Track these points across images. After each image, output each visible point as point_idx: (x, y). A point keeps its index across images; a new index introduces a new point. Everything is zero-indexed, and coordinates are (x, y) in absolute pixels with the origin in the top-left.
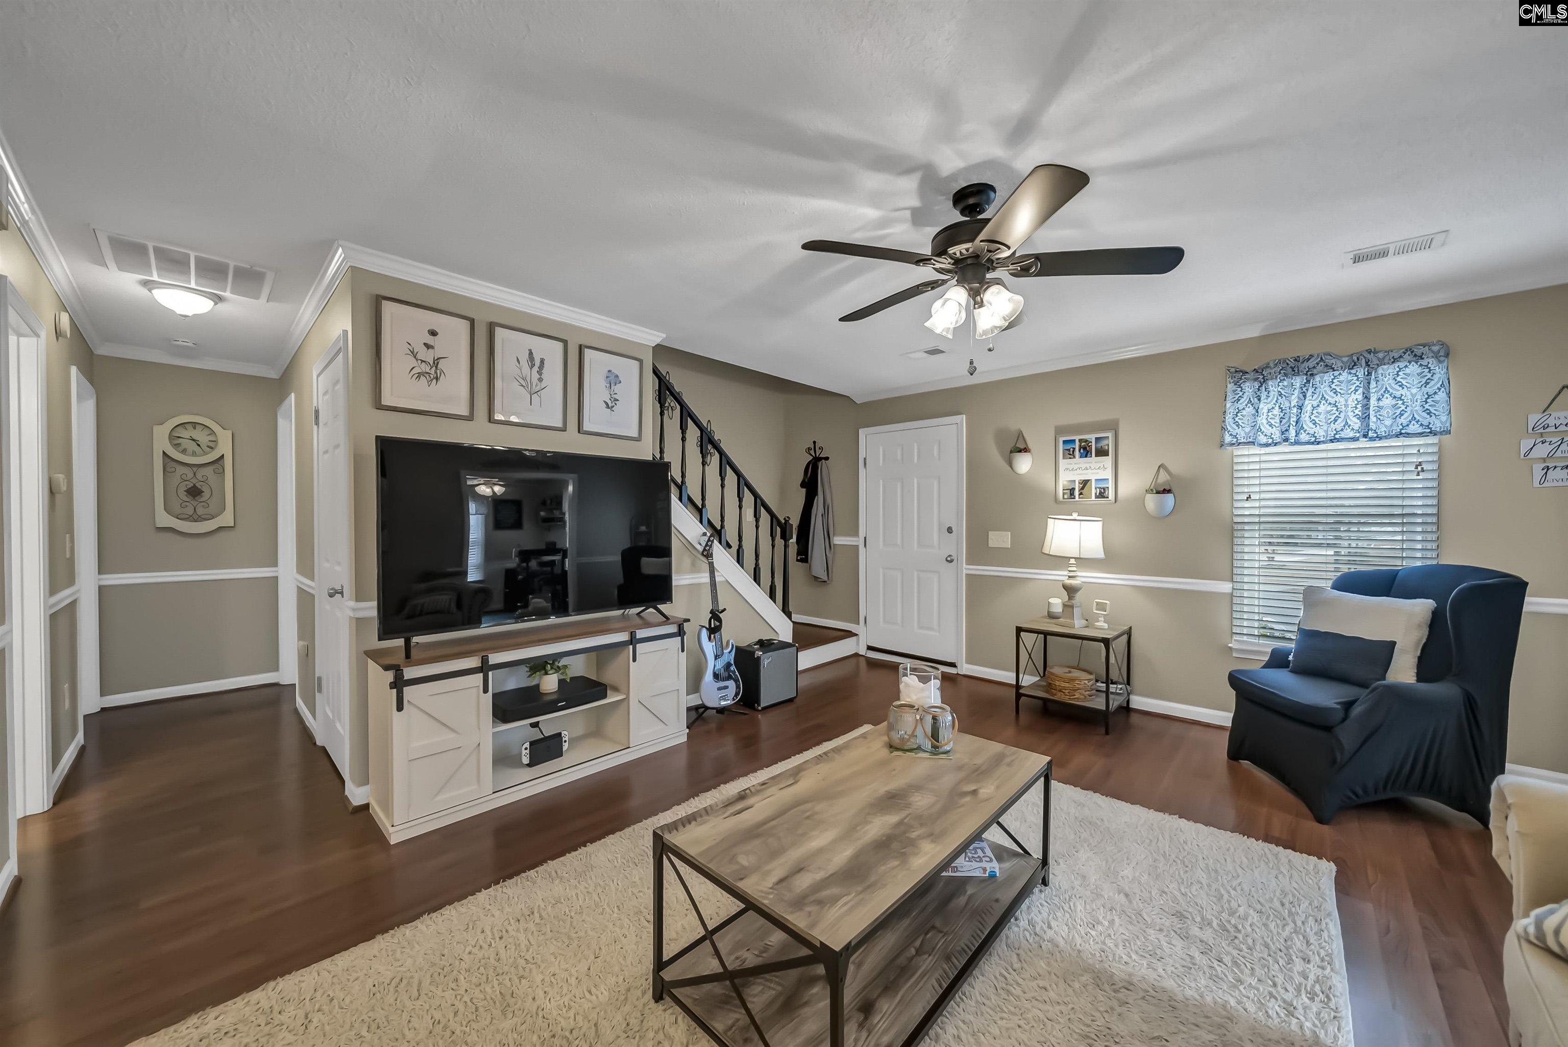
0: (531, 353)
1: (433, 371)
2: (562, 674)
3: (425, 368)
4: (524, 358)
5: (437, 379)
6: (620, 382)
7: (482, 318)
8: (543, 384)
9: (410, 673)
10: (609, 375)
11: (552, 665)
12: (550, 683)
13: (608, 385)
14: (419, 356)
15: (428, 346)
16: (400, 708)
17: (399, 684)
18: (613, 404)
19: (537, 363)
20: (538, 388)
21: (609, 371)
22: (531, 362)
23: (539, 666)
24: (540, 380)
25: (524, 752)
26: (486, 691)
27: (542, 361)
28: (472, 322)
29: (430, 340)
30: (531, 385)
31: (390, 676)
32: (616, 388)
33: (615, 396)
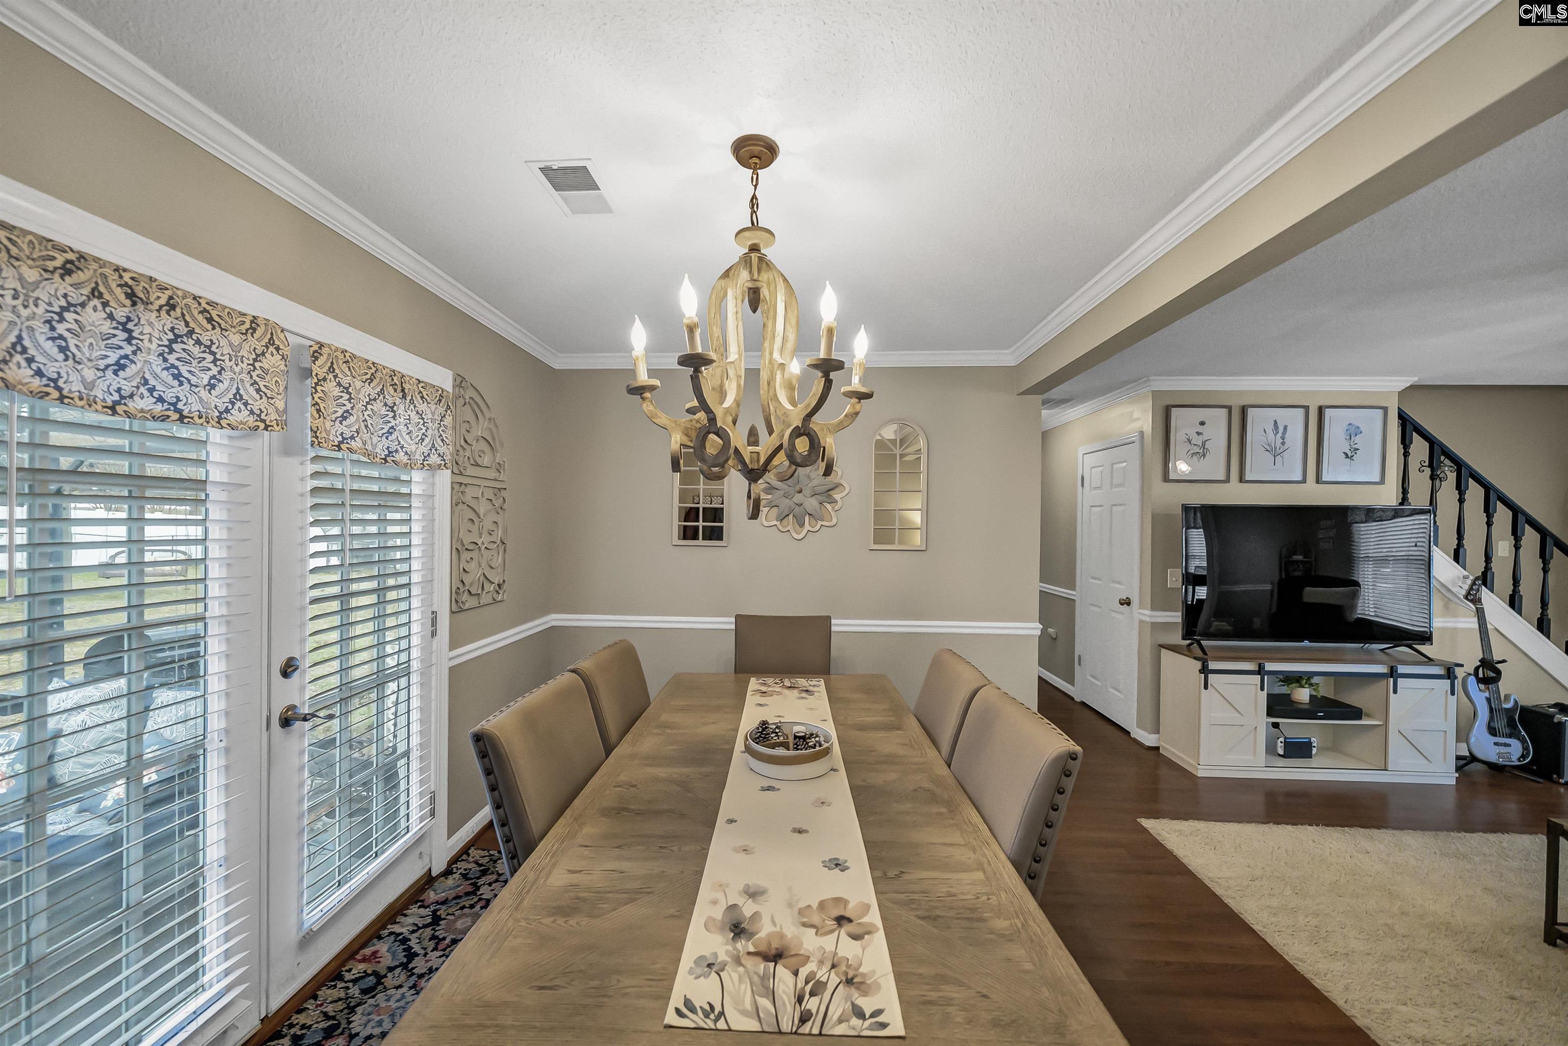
0: (1276, 422)
1: (1201, 451)
2: (1315, 690)
3: (1197, 449)
4: (1270, 428)
5: (1204, 456)
6: (1361, 432)
7: (1236, 403)
8: (1286, 447)
9: (1213, 665)
10: (1350, 427)
11: (1309, 679)
12: (1303, 695)
13: (1348, 437)
14: (1193, 442)
15: (1198, 434)
16: (1206, 687)
17: (1205, 670)
18: (1353, 454)
19: (1281, 430)
20: (1281, 450)
21: (1350, 424)
22: (1276, 430)
23: (1296, 679)
24: (1283, 443)
25: (1280, 744)
26: (1262, 689)
27: (1285, 428)
28: (1229, 408)
29: (1200, 429)
30: (1275, 448)
31: (1198, 665)
32: (1357, 439)
33: (1356, 446)
